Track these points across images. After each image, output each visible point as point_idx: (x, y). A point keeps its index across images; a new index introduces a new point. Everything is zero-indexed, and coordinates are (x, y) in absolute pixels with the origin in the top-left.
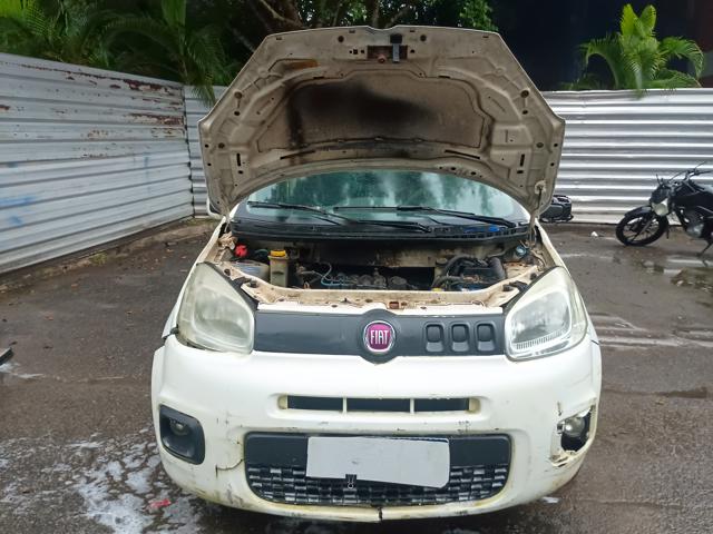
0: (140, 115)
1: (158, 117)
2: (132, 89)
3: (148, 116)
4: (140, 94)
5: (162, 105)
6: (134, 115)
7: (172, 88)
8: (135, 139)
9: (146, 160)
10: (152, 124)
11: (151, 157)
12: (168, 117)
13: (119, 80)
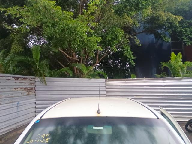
0: (17, 88)
1: (25, 88)
2: (15, 80)
3: (21, 88)
4: (18, 81)
5: (27, 84)
6: (14, 88)
7: (31, 78)
8: (14, 97)
9: (18, 103)
10: (22, 91)
11: (20, 102)
12: (29, 88)
13: (11, 77)
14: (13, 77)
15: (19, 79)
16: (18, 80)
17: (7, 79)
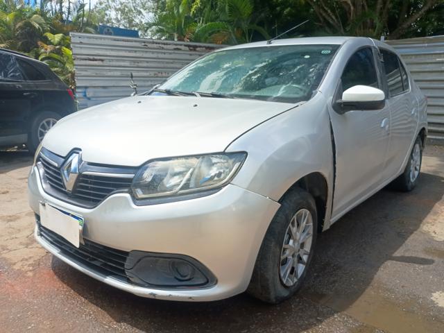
2: (191, 50)
4: (196, 52)
13: (181, 45)
14: (185, 46)
15: (198, 49)
16: (195, 50)
17: (175, 49)
